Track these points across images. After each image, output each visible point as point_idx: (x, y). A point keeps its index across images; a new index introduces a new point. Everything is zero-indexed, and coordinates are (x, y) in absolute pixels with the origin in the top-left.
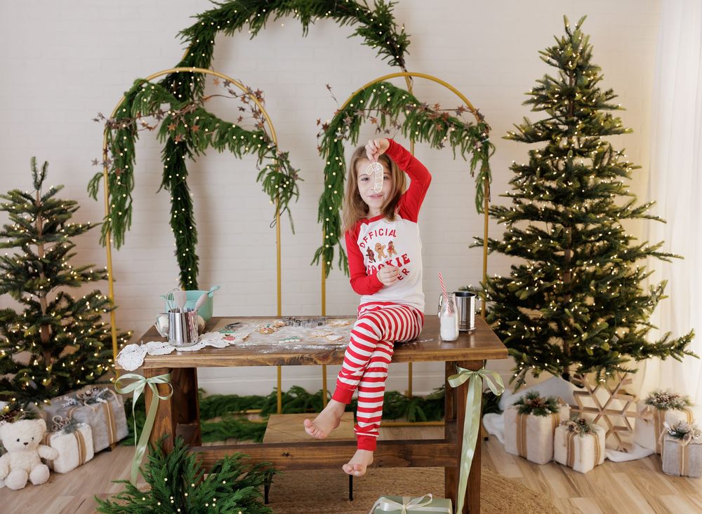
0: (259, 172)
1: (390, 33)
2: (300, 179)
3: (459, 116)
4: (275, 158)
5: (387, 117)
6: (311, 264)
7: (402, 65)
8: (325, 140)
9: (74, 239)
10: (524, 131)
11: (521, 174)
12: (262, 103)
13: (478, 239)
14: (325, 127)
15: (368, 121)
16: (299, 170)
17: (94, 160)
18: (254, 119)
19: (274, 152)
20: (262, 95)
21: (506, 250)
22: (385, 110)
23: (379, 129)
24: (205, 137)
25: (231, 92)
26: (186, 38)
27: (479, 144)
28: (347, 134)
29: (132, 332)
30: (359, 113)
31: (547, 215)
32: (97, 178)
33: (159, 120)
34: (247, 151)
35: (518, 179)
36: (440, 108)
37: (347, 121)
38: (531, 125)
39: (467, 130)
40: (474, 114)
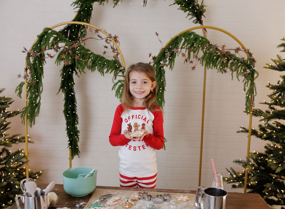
0: (114, 84)
1: (194, 4)
3: (236, 53)
4: (124, 76)
5: (192, 53)
7: (201, 22)
8: (154, 66)
9: (8, 120)
10: (278, 64)
12: (118, 44)
13: (243, 128)
14: (154, 58)
15: (180, 55)
17: (19, 74)
18: (113, 53)
19: (123, 73)
20: (118, 39)
21: (263, 137)
22: (191, 48)
23: (186, 60)
24: (84, 63)
25: (99, 36)
26: (76, 5)
27: (248, 71)
28: (167, 63)
29: (43, 171)
30: (175, 50)
32: (21, 85)
33: (57, 52)
34: (107, 71)
35: (275, 94)
36: (225, 48)
37: (167, 55)
38: (282, 60)
39: (241, 62)
40: (246, 52)
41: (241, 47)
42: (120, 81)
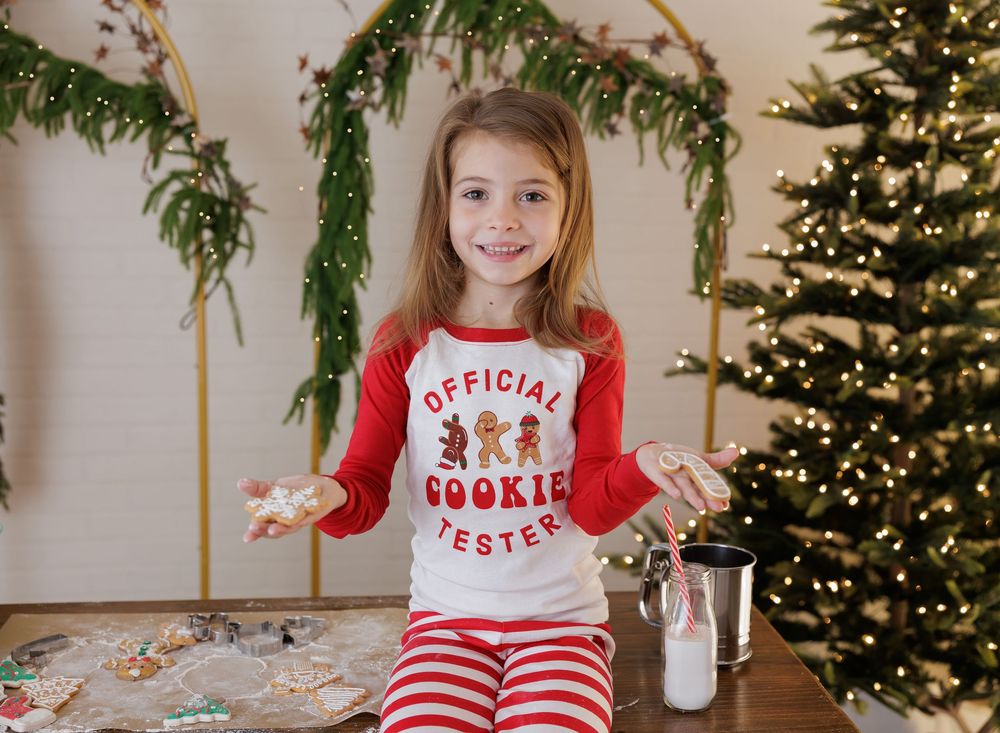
0: (147, 188)
2: (257, 208)
3: (655, 57)
4: (192, 154)
5: (477, 56)
6: (286, 421)
8: (319, 110)
10: (813, 99)
11: (805, 203)
12: (159, 14)
13: (690, 358)
14: (321, 77)
15: (430, 64)
16: (254, 186)
18: (139, 55)
19: (189, 140)
21: (761, 389)
23: (456, 85)
24: (8, 98)
27: (703, 129)
28: (377, 96)
30: (407, 43)
31: (864, 306)
34: (119, 132)
35: (801, 217)
36: (611, 35)
37: (377, 63)
38: (828, 85)
39: (673, 93)
40: (692, 54)
41: (671, 33)
42: (175, 175)
